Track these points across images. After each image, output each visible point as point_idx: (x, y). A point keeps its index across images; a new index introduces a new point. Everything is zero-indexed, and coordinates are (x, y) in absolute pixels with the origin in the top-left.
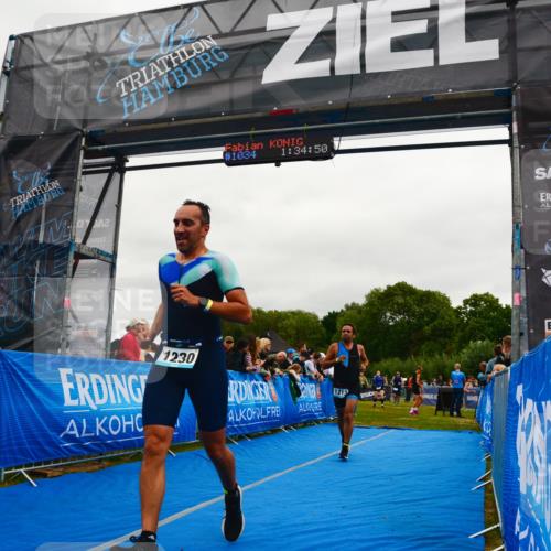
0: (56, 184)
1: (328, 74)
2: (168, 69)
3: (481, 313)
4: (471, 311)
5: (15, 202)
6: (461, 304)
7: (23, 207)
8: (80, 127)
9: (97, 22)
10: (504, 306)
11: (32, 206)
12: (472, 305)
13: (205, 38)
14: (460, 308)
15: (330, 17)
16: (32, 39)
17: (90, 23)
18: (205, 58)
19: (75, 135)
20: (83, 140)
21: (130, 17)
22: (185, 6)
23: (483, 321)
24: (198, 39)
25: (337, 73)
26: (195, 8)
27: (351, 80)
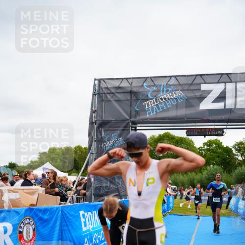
0: (121, 139)
1: (223, 108)
2: (164, 100)
3: (213, 150)
4: (207, 149)
5: (105, 145)
6: (202, 145)
7: (109, 147)
8: (129, 118)
9: (133, 78)
10: (225, 146)
11: (112, 146)
12: (208, 146)
13: (178, 90)
14: (201, 147)
15: (224, 88)
16: (104, 82)
17: (130, 78)
18: (179, 98)
19: (128, 121)
20: (131, 123)
21: (146, 78)
22: (169, 77)
23: (214, 154)
24: (176, 90)
25: (227, 108)
26: (173, 78)
27: (231, 110)
